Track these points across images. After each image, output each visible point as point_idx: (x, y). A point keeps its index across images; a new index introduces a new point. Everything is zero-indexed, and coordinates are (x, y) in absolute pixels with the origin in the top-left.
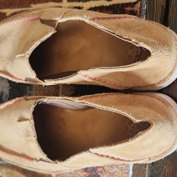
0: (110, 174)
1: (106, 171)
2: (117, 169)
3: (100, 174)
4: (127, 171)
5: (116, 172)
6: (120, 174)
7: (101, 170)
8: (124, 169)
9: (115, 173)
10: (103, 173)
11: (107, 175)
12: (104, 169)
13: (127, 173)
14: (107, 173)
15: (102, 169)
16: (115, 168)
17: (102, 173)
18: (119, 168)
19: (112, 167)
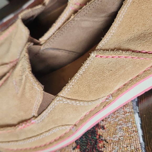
0: (115, 144)
1: (109, 142)
2: (122, 133)
3: (103, 149)
4: (134, 129)
5: (121, 136)
6: (127, 137)
7: (102, 144)
8: (130, 127)
9: (121, 138)
10: (106, 147)
11: (111, 147)
12: (106, 141)
13: (135, 131)
14: (111, 144)
15: (104, 142)
16: (120, 132)
17: (104, 147)
18: (123, 130)
19: (115, 133)
